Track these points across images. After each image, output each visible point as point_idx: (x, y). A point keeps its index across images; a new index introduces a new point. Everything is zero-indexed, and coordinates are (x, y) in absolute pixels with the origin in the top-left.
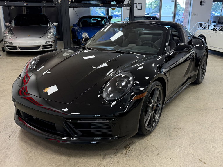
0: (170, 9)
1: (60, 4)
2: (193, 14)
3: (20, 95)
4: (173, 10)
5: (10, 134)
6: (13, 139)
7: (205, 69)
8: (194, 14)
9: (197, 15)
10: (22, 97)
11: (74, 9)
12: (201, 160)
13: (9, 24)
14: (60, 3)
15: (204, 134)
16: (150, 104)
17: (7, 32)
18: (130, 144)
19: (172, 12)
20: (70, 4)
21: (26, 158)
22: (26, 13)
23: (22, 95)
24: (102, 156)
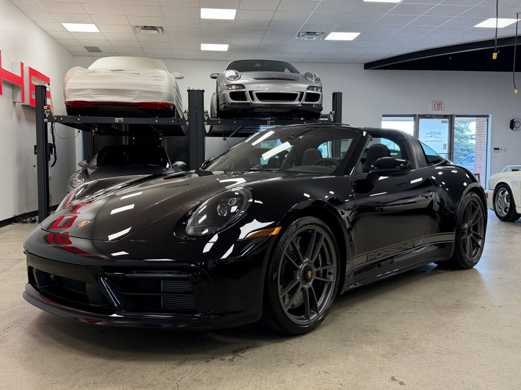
0: (439, 139)
1: (187, 121)
2: (495, 149)
3: (49, 243)
4: (446, 141)
5: (11, 324)
6: (13, 331)
7: (482, 236)
8: (498, 149)
9: (506, 150)
10: (53, 245)
11: (225, 139)
12: (395, 378)
13: (86, 163)
14: (186, 119)
15: (427, 342)
16: (299, 265)
17: (78, 175)
18: (247, 348)
19: (446, 145)
20: (206, 121)
21: (21, 357)
22: (127, 144)
23: (55, 242)
24: (177, 362)
